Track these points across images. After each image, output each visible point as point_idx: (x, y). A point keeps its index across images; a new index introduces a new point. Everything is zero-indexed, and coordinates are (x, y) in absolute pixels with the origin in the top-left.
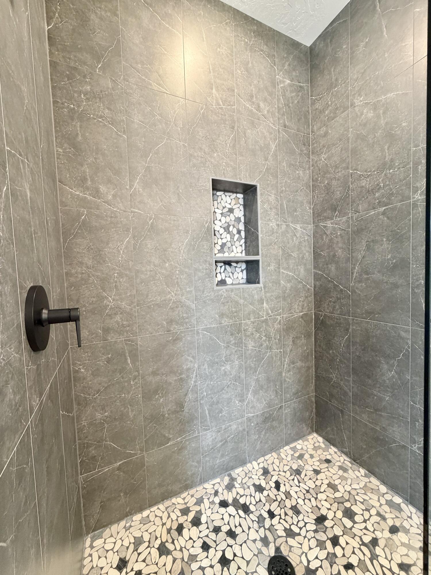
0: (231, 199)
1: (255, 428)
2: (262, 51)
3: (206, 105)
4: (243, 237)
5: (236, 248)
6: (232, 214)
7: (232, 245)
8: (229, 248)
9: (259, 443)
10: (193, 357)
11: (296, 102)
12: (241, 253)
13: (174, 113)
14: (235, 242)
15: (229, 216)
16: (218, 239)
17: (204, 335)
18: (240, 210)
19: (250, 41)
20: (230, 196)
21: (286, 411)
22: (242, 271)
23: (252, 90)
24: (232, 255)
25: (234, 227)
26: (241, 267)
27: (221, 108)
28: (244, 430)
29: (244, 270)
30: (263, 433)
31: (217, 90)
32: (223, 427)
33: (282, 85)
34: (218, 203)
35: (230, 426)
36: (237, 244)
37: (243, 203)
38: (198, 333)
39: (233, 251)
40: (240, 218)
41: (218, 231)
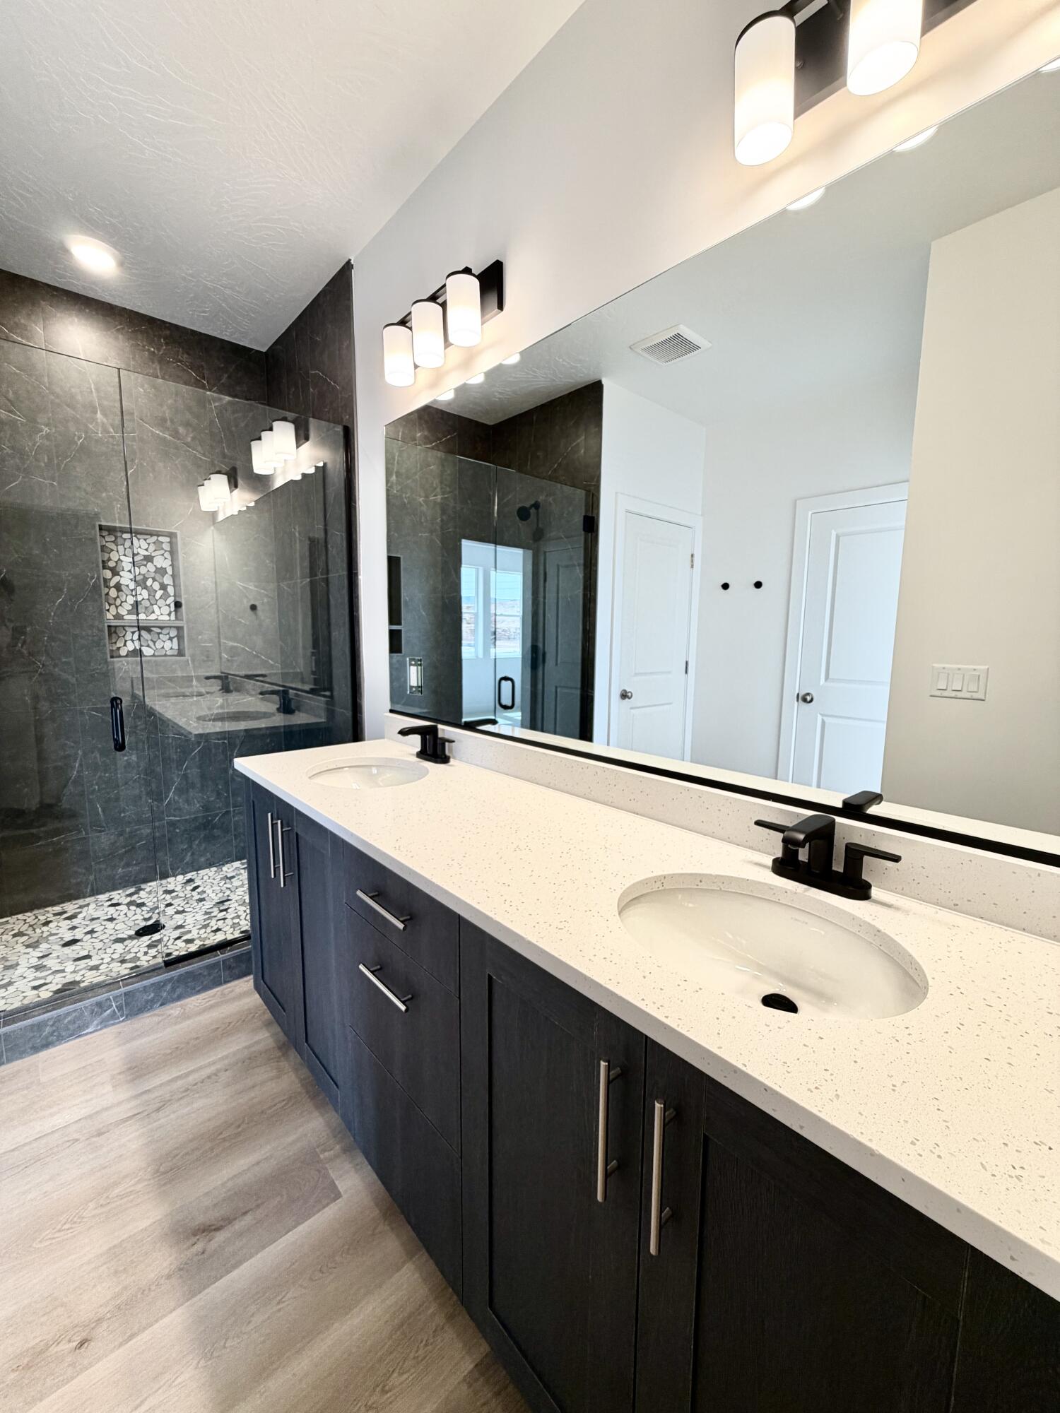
0: (149, 544)
1: (182, 835)
2: (180, 361)
3: (86, 432)
4: (172, 594)
5: (160, 608)
6: (149, 564)
7: (152, 605)
8: (146, 608)
9: (189, 854)
10: (75, 742)
11: (243, 425)
12: (169, 615)
13: (34, 445)
14: (157, 601)
15: (145, 565)
16: (127, 595)
17: (91, 716)
18: (166, 558)
19: (159, 350)
20: (145, 540)
21: (236, 819)
22: (171, 639)
23: (164, 412)
24: (153, 617)
25: (154, 580)
26: (169, 634)
27: (113, 437)
28: (164, 836)
29: (174, 638)
30: (197, 842)
31: (105, 415)
32: (128, 830)
33: (217, 404)
34: (125, 549)
35: (139, 829)
36: (161, 602)
37: (169, 549)
38: (82, 713)
39: (153, 612)
40: (165, 568)
41: (127, 586)
